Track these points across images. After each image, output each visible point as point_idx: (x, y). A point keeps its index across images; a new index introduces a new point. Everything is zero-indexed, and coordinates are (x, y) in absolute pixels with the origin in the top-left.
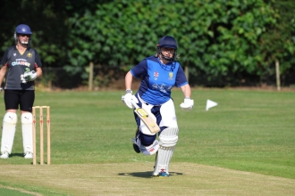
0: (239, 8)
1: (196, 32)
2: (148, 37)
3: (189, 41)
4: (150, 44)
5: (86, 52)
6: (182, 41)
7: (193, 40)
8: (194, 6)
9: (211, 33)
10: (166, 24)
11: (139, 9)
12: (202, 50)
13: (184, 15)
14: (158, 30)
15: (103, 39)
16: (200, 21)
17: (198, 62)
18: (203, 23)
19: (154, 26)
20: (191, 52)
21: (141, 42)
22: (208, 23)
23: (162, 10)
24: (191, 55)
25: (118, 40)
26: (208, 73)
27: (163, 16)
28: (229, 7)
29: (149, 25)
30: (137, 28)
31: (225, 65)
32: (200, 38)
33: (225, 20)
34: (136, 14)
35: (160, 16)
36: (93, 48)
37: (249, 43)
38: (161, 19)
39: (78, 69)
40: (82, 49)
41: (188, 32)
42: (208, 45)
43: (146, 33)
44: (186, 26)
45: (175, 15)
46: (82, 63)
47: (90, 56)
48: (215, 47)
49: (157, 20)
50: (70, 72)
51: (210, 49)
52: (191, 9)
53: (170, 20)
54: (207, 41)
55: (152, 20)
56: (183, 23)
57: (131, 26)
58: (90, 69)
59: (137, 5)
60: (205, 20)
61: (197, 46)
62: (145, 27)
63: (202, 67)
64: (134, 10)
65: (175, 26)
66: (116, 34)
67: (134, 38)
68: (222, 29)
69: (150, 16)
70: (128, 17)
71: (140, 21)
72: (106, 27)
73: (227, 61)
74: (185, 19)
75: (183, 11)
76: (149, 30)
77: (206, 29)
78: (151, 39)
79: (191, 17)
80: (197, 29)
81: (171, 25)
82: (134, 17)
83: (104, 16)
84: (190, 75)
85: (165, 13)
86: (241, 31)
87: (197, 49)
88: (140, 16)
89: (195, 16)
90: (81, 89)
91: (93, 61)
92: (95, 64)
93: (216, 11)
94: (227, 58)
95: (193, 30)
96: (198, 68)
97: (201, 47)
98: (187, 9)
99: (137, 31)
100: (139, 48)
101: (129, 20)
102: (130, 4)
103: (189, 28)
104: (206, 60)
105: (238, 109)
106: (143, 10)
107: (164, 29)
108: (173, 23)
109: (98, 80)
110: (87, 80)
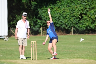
0: (89, 8)
1: (75, 16)
2: (60, 18)
3: (73, 19)
4: (61, 20)
5: (40, 23)
6: (71, 19)
7: (75, 19)
8: (75, 8)
9: (80, 17)
10: (65, 14)
11: (57, 9)
12: (77, 22)
13: (71, 11)
14: (63, 16)
15: (45, 19)
16: (76, 13)
17: (76, 26)
18: (77, 13)
19: (62, 15)
20: (74, 23)
21: (58, 20)
22: (79, 13)
23: (64, 9)
24: (74, 24)
26: (79, 29)
27: (65, 11)
28: (86, 8)
29: (60, 14)
30: (56, 15)
31: (85, 27)
32: (77, 18)
33: (84, 12)
34: (56, 11)
35: (63, 11)
36: (42, 22)
37: (93, 20)
38: (64, 12)
39: (37, 29)
41: (73, 16)
42: (79, 21)
43: (59, 17)
44: (72, 14)
45: (68, 11)
46: (39, 27)
47: (41, 25)
48: (81, 21)
49: (62, 13)
50: (35, 30)
51: (80, 22)
52: (74, 9)
53: (67, 13)
54: (79, 19)
55: (61, 13)
56: (71, 13)
57: (54, 15)
58: (41, 29)
59: (56, 8)
60: (78, 13)
61: (76, 21)
62: (59, 15)
63: (77, 28)
64: (55, 9)
65: (69, 15)
67: (55, 18)
68: (83, 15)
69: (60, 11)
70: (53, 12)
71: (57, 13)
72: (46, 15)
74: (71, 12)
75: (71, 10)
76: (60, 16)
77: (78, 15)
78: (61, 19)
79: (74, 11)
80: (76, 15)
82: (55, 12)
83: (46, 11)
84: (74, 30)
85: (65, 10)
86: (90, 16)
87: (76, 22)
88: (57, 11)
89: (75, 11)
90: (38, 35)
91: (42, 26)
92: (43, 27)
93: (82, 10)
94: (86, 25)
95: (74, 16)
96: (76, 28)
97: (77, 21)
98: (72, 9)
99: (56, 16)
100: (57, 22)
101: (54, 13)
102: (54, 8)
103: (73, 15)
104: (79, 25)
105: (91, 41)
106: (58, 9)
107: (65, 15)
108: (68, 14)
109: (44, 32)
110: (40, 32)
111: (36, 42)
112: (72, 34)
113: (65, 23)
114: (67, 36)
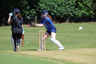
2: (54, 6)
3: (68, 7)
6: (66, 7)
7: (70, 7)
14: (58, 4)
15: (40, 8)
19: (56, 2)
20: (69, 11)
21: (52, 8)
25: (45, 8)
30: (51, 3)
31: (80, 15)
32: (72, 6)
37: (88, 7)
40: (33, 11)
42: (74, 8)
46: (33, 16)
50: (29, 19)
54: (74, 7)
56: (66, 1)
62: (53, 3)
65: (64, 2)
66: (44, 6)
67: (50, 7)
68: (79, 3)
71: (52, 1)
73: (81, 13)
77: (74, 3)
78: (56, 7)
80: (71, 3)
81: (62, 2)
86: (85, 3)
91: (36, 14)
97: (72, 9)
100: (52, 10)
103: (68, 3)
107: (60, 3)
111: (44, 31)
112: (67, 22)
113: (60, 11)
114: (63, 24)
